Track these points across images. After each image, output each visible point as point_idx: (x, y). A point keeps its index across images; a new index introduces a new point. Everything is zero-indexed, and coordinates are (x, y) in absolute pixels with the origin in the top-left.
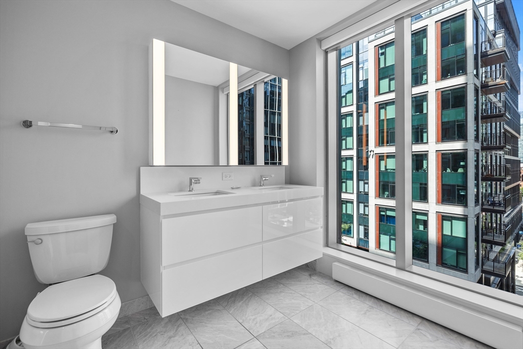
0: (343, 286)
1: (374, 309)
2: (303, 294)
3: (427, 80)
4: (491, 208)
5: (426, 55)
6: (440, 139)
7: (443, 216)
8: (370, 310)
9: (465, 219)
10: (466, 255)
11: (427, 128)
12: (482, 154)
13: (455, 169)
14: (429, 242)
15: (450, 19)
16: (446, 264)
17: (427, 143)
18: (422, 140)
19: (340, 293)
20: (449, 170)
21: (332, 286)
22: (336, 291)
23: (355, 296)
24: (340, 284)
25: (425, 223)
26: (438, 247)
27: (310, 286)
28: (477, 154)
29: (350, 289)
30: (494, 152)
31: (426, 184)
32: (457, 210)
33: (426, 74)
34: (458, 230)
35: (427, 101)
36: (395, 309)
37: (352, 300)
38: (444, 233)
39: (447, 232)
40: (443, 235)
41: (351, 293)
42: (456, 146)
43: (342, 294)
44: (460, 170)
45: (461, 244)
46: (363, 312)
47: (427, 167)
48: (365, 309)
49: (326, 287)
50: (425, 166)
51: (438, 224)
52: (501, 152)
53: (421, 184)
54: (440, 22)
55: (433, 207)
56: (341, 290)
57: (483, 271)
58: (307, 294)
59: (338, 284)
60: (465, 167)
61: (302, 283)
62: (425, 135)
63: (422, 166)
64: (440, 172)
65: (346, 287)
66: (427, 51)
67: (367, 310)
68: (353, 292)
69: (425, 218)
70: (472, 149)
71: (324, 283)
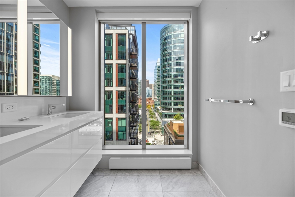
0: (117, 171)
1: (140, 176)
2: (97, 190)
3: (112, 58)
4: (133, 113)
5: (112, 46)
6: (117, 85)
7: (118, 119)
8: (138, 178)
9: (125, 119)
10: (126, 133)
11: (112, 80)
12: (131, 92)
13: (122, 98)
14: (113, 132)
15: (121, 35)
16: (119, 139)
17: (112, 86)
18: (110, 85)
19: (119, 176)
20: (120, 99)
21: (111, 174)
22: (115, 176)
23: (127, 174)
24: (115, 171)
25: (112, 123)
26: (116, 133)
27: (98, 181)
28: (129, 92)
29: (122, 171)
30: (133, 92)
31: (112, 105)
32: (123, 115)
33: (112, 55)
34: (123, 123)
35: (112, 68)
36: (147, 171)
37: (127, 177)
38: (119, 126)
39: (120, 125)
40: (118, 127)
41: (123, 173)
42: (123, 89)
43: (120, 177)
44: (124, 99)
45: (124, 129)
46: (137, 182)
47: (112, 97)
48: (137, 179)
49: (109, 176)
50: (111, 97)
51: (116, 122)
52: (135, 92)
53: (110, 105)
54: (117, 34)
55: (114, 115)
56: (118, 174)
57: (131, 138)
58: (100, 189)
59: (113, 171)
60: (126, 97)
61: (91, 183)
62: (112, 83)
63: (110, 97)
64: (117, 100)
65: (119, 171)
66: (112, 45)
67: (138, 179)
68: (124, 172)
69: (111, 121)
70: (128, 90)
71: (105, 174)
